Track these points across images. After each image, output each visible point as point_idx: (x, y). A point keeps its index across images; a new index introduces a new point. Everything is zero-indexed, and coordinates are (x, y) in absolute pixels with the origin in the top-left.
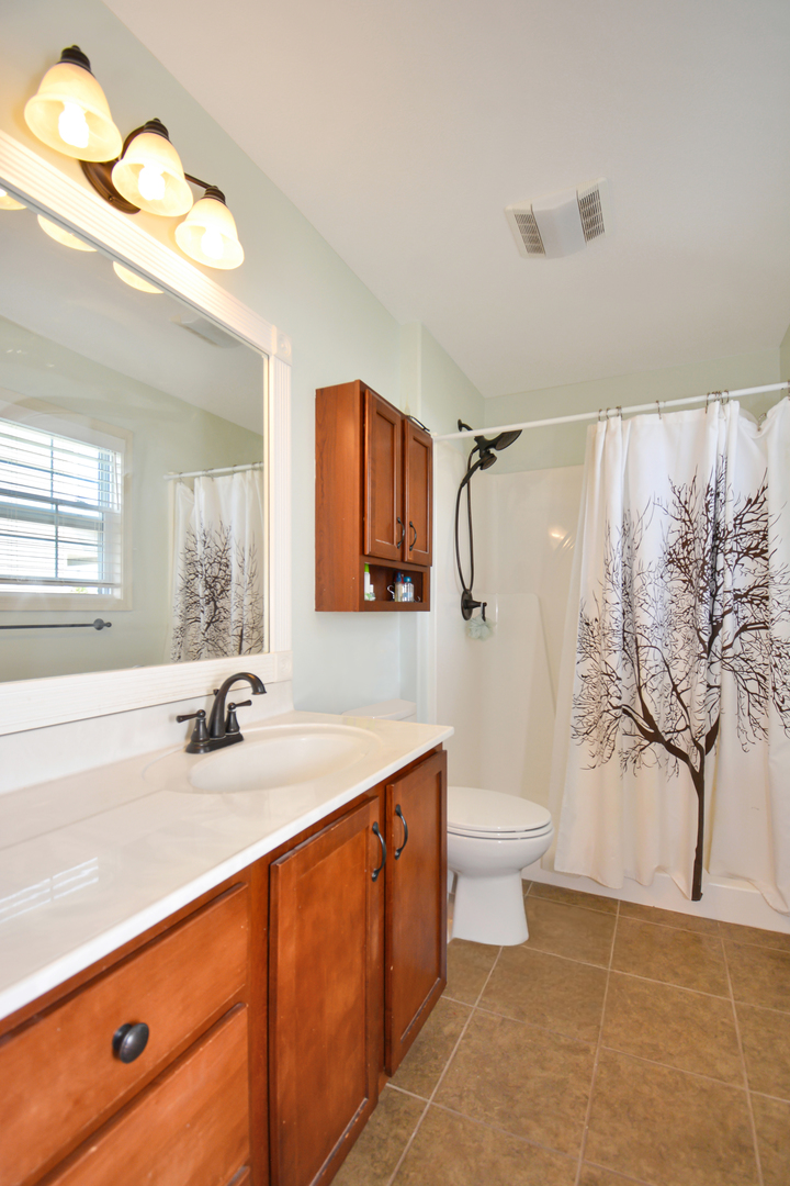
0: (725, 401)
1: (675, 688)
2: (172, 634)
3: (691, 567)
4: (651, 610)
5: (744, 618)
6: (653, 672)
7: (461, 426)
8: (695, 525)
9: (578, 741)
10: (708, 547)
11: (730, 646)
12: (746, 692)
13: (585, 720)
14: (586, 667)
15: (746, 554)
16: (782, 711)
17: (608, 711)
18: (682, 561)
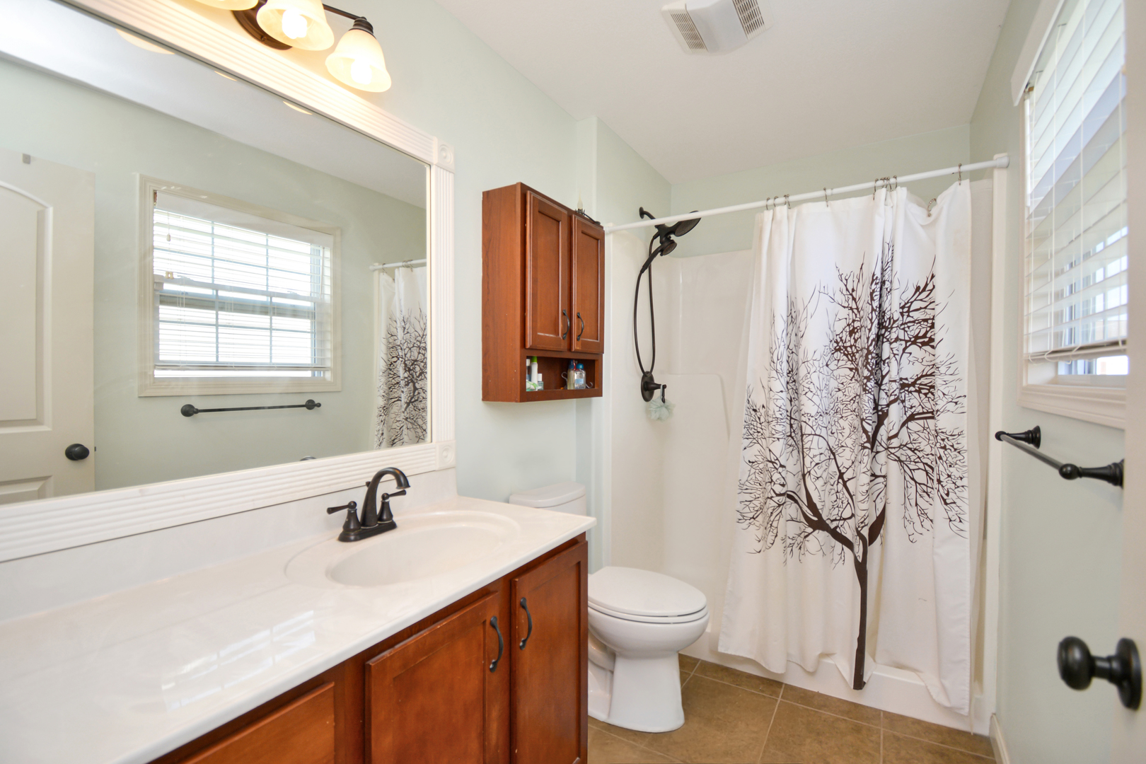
0: (893, 187)
1: (841, 475)
2: (376, 412)
3: (857, 356)
4: (816, 399)
5: (912, 407)
6: (817, 460)
7: (642, 213)
8: (862, 312)
9: (745, 525)
10: (873, 336)
11: (896, 436)
12: (913, 483)
13: (752, 505)
14: (753, 452)
15: (914, 343)
16: (946, 504)
17: (771, 498)
18: (849, 349)
